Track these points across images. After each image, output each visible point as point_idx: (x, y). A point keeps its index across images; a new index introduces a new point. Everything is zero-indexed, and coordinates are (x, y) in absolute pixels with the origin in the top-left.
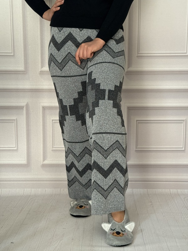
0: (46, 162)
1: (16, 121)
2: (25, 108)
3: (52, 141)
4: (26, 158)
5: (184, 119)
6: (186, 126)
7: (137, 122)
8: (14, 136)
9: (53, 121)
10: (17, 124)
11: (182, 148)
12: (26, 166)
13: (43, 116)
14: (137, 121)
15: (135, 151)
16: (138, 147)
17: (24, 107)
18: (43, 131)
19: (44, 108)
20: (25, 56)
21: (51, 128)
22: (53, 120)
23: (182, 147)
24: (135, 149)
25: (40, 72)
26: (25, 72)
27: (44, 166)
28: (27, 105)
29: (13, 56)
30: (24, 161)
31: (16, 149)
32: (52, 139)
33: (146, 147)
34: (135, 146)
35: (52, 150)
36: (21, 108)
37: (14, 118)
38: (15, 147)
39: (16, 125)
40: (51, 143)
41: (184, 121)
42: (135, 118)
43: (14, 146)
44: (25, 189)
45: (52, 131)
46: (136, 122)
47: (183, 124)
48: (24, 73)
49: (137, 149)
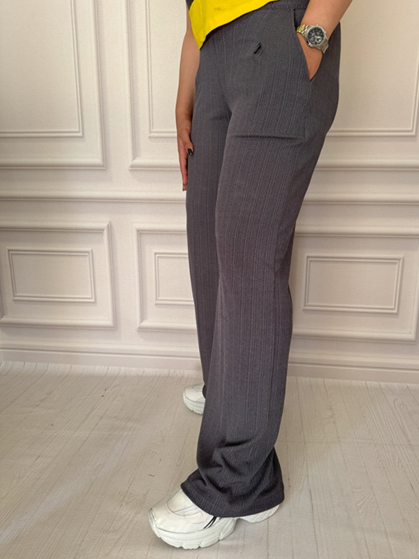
1: (90, 254)
2: (105, 232)
3: (154, 288)
4: (111, 316)
5: (400, 256)
6: (402, 271)
7: (309, 259)
8: (89, 279)
9: (157, 255)
10: (93, 260)
11: (393, 309)
12: (112, 330)
14: (308, 257)
19: (140, 233)
20: (102, 138)
23: (393, 307)
24: (302, 307)
25: (131, 167)
26: (104, 166)
28: (110, 227)
29: (82, 137)
30: (108, 321)
31: (93, 300)
32: (154, 286)
33: (324, 304)
34: (303, 302)
35: (156, 304)
36: (100, 231)
37: (88, 249)
38: (91, 298)
39: (91, 261)
40: (154, 292)
41: (399, 259)
42: (305, 253)
43: (90, 296)
44: (110, 367)
45: (154, 272)
46: (306, 260)
47: (397, 266)
48: (102, 168)
49: (307, 308)
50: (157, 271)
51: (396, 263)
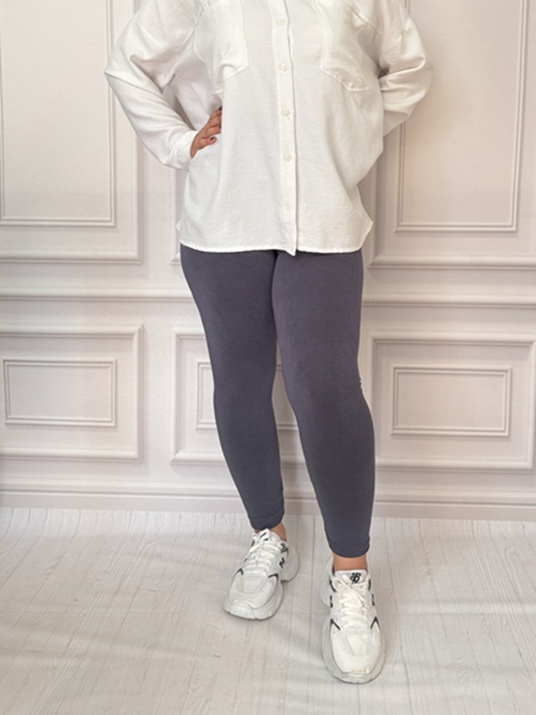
0: (181, 455)
1: (114, 365)
2: (136, 338)
3: (196, 409)
4: (135, 446)
5: (508, 367)
6: (511, 384)
7: (397, 371)
9: (201, 366)
10: (116, 372)
11: (504, 431)
12: (137, 462)
13: (177, 355)
14: (395, 368)
15: (393, 435)
16: (399, 426)
17: (133, 335)
18: (177, 386)
19: (181, 338)
21: (196, 383)
22: (199, 364)
23: (502, 429)
24: (390, 431)
27: (177, 463)
28: (142, 332)
29: (114, 227)
30: (133, 453)
31: (113, 424)
32: (196, 405)
33: (417, 427)
34: (391, 424)
35: (197, 429)
36: (129, 336)
37: (112, 359)
38: (111, 422)
39: (114, 374)
40: (196, 413)
41: (506, 371)
42: (390, 364)
43: (109, 419)
44: (134, 512)
45: (196, 387)
46: (392, 372)
47: (504, 379)
48: (138, 263)
49: (396, 432)
50: (201, 385)
51: (503, 375)
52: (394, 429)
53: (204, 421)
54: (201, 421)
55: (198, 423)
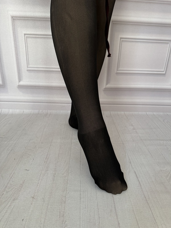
0: (22, 83)
7: (121, 40)
9: (26, 36)
14: (121, 38)
16: (120, 69)
21: (25, 46)
27: (20, 87)
32: (25, 58)
33: (127, 69)
34: (116, 68)
35: (27, 70)
41: (170, 41)
45: (25, 48)
47: (169, 45)
49: (118, 72)
50: (27, 47)
51: (168, 43)
52: (117, 70)
53: (30, 66)
54: (29, 66)
55: (28, 67)
